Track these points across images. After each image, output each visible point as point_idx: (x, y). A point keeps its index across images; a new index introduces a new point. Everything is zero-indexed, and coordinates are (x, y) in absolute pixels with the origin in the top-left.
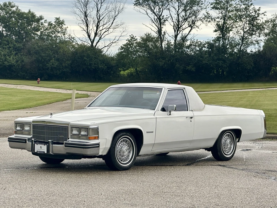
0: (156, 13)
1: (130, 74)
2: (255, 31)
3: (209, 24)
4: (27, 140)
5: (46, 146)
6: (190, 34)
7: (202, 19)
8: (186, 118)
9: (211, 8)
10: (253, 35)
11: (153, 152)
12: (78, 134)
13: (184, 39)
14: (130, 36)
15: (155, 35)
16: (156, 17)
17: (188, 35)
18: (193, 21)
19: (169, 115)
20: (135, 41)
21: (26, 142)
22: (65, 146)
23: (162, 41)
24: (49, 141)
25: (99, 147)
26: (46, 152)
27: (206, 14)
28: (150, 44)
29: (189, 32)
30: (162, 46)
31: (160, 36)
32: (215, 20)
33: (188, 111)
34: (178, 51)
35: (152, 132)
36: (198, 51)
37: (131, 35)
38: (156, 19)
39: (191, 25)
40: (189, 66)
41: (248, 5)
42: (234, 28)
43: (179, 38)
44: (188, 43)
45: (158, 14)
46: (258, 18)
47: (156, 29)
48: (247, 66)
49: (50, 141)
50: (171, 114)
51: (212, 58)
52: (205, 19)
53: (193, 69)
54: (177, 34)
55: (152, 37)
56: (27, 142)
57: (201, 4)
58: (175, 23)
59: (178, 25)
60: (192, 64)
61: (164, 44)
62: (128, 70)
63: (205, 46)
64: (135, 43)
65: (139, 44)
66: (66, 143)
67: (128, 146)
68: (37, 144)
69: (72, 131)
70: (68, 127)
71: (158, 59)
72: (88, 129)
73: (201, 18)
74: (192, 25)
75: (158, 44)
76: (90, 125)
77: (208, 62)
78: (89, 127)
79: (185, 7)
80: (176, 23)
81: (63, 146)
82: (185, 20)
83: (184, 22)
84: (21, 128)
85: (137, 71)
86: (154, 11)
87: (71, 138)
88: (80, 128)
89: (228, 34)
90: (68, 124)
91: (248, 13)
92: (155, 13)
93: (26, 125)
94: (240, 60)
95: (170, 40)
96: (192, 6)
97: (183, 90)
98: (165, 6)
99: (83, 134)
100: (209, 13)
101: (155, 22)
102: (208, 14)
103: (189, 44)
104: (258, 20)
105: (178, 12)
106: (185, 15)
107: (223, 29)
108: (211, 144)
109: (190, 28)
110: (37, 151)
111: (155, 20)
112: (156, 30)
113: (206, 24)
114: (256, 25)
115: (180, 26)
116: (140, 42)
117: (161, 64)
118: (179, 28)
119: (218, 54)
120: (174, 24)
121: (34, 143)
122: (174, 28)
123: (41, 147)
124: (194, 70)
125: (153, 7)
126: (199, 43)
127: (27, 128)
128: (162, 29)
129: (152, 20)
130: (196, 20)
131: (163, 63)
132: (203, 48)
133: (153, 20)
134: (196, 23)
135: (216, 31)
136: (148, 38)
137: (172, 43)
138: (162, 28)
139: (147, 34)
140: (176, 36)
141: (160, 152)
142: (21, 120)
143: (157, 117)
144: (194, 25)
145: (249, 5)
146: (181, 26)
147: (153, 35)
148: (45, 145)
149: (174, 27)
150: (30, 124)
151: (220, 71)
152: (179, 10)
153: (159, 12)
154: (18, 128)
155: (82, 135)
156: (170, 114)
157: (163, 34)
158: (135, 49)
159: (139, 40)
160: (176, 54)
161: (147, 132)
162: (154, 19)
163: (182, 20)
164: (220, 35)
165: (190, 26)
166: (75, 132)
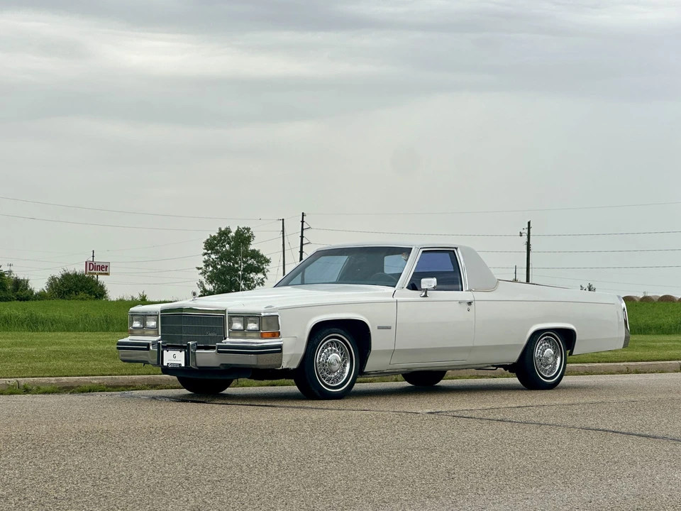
4: (151, 345)
5: (183, 352)
8: (460, 303)
11: (394, 368)
12: (242, 328)
19: (423, 297)
21: (148, 349)
22: (219, 352)
24: (189, 343)
25: (281, 351)
26: (183, 365)
33: (462, 290)
49: (191, 343)
50: (428, 295)
56: (151, 348)
66: (219, 347)
67: (342, 354)
68: (168, 351)
69: (230, 323)
70: (223, 316)
72: (259, 317)
76: (263, 311)
78: (261, 314)
81: (215, 351)
84: (141, 324)
87: (229, 337)
88: (245, 317)
90: (224, 311)
93: (150, 317)
97: (454, 251)
99: (251, 328)
108: (514, 357)
110: (168, 364)
121: (161, 349)
123: (174, 356)
127: (152, 324)
141: (408, 369)
143: (399, 299)
148: (181, 351)
150: (156, 315)
154: (136, 324)
155: (249, 330)
156: (425, 296)
161: (379, 328)
166: (238, 325)
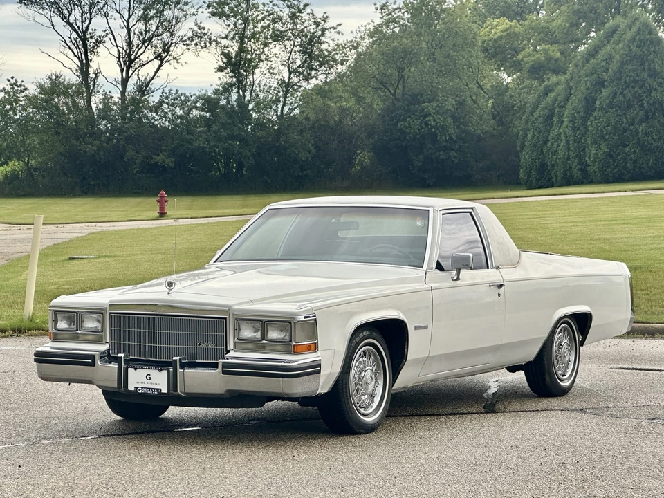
0: (74, 24)
1: (12, 174)
2: (316, 70)
3: (204, 53)
4: (97, 358)
5: (165, 373)
6: (158, 77)
7: (185, 41)
8: (490, 286)
9: (210, 15)
10: (312, 78)
11: (420, 380)
12: (260, 338)
13: (144, 88)
14: (9, 80)
15: (72, 77)
16: (74, 35)
17: (153, 78)
18: (165, 44)
19: (456, 280)
20: (23, 94)
21: (93, 364)
22: (224, 372)
23: (91, 93)
24: (174, 358)
25: (319, 372)
26: (165, 390)
27: (196, 28)
28: (60, 101)
29: (156, 72)
30: (90, 105)
31: (86, 81)
32: (218, 43)
33: (488, 268)
34: (131, 119)
35: (426, 327)
36: (180, 117)
37: (10, 78)
38: (75, 40)
39: (160, 54)
40: (159, 155)
41: (298, 8)
42: (263, 61)
43: (131, 86)
44: (154, 99)
45: (79, 27)
46: (323, 39)
47: (74, 64)
48: (299, 152)
49: (178, 358)
50: (460, 277)
51: (214, 135)
52: (192, 40)
53: (170, 162)
54: (128, 78)
55: (66, 82)
56: (98, 362)
57: (184, 5)
58: (121, 50)
59: (129, 55)
60: (165, 150)
61: (96, 102)
62: (7, 164)
63: (198, 105)
64: (22, 99)
65: (32, 101)
66: (225, 365)
68: (136, 369)
69: (237, 330)
70: (225, 319)
71: (81, 137)
72: (290, 323)
73: (185, 38)
74: (164, 55)
75: (81, 102)
76: (296, 314)
77: (205, 145)
78: (292, 318)
79: (145, 10)
80: (123, 49)
81: (218, 371)
82: (147, 41)
83: (142, 46)
84: (72, 325)
85: (29, 169)
86: (69, 19)
87: (236, 349)
88: (264, 322)
89: (251, 77)
90: (227, 312)
91: (299, 27)
92: (71, 25)
93: (87, 315)
94: (282, 139)
95: (110, 92)
96: (164, 7)
97: (470, 213)
98: (96, 8)
99: (275, 338)
100: (202, 25)
101: (73, 47)
102: (199, 27)
103: (156, 101)
104: (324, 42)
105: (128, 22)
106: (146, 31)
107: (238, 65)
108: (530, 353)
109: (157, 63)
110: (136, 388)
111: (71, 41)
112: (74, 67)
113: (197, 53)
114: (318, 56)
115: (133, 57)
116: (36, 96)
117: (90, 149)
118: (131, 61)
119: (229, 124)
120: (119, 53)
121: (124, 366)
122: (119, 61)
123: (148, 377)
124: (170, 164)
125: (67, 9)
126: (183, 98)
127: (90, 324)
128: (91, 64)
129: (65, 42)
130: (172, 43)
131: (95, 148)
132: (191, 110)
133: (68, 40)
134: (171, 49)
135: (220, 69)
136: (55, 87)
137: (115, 99)
138: (91, 61)
139: (54, 77)
140: (125, 82)
142: (70, 303)
143: (433, 285)
144: (167, 55)
145: (301, 7)
146: (136, 58)
147: (67, 79)
148: (160, 371)
149: (119, 58)
150: (102, 313)
151: (233, 165)
152: (130, 16)
153: (82, 22)
154: (62, 325)
155: (271, 341)
156: (458, 279)
157: (92, 76)
158: (24, 114)
159: (32, 90)
160: (126, 126)
161: (416, 328)
162: (70, 38)
163: (138, 42)
164: (231, 77)
165: (158, 57)
166: (250, 333)
